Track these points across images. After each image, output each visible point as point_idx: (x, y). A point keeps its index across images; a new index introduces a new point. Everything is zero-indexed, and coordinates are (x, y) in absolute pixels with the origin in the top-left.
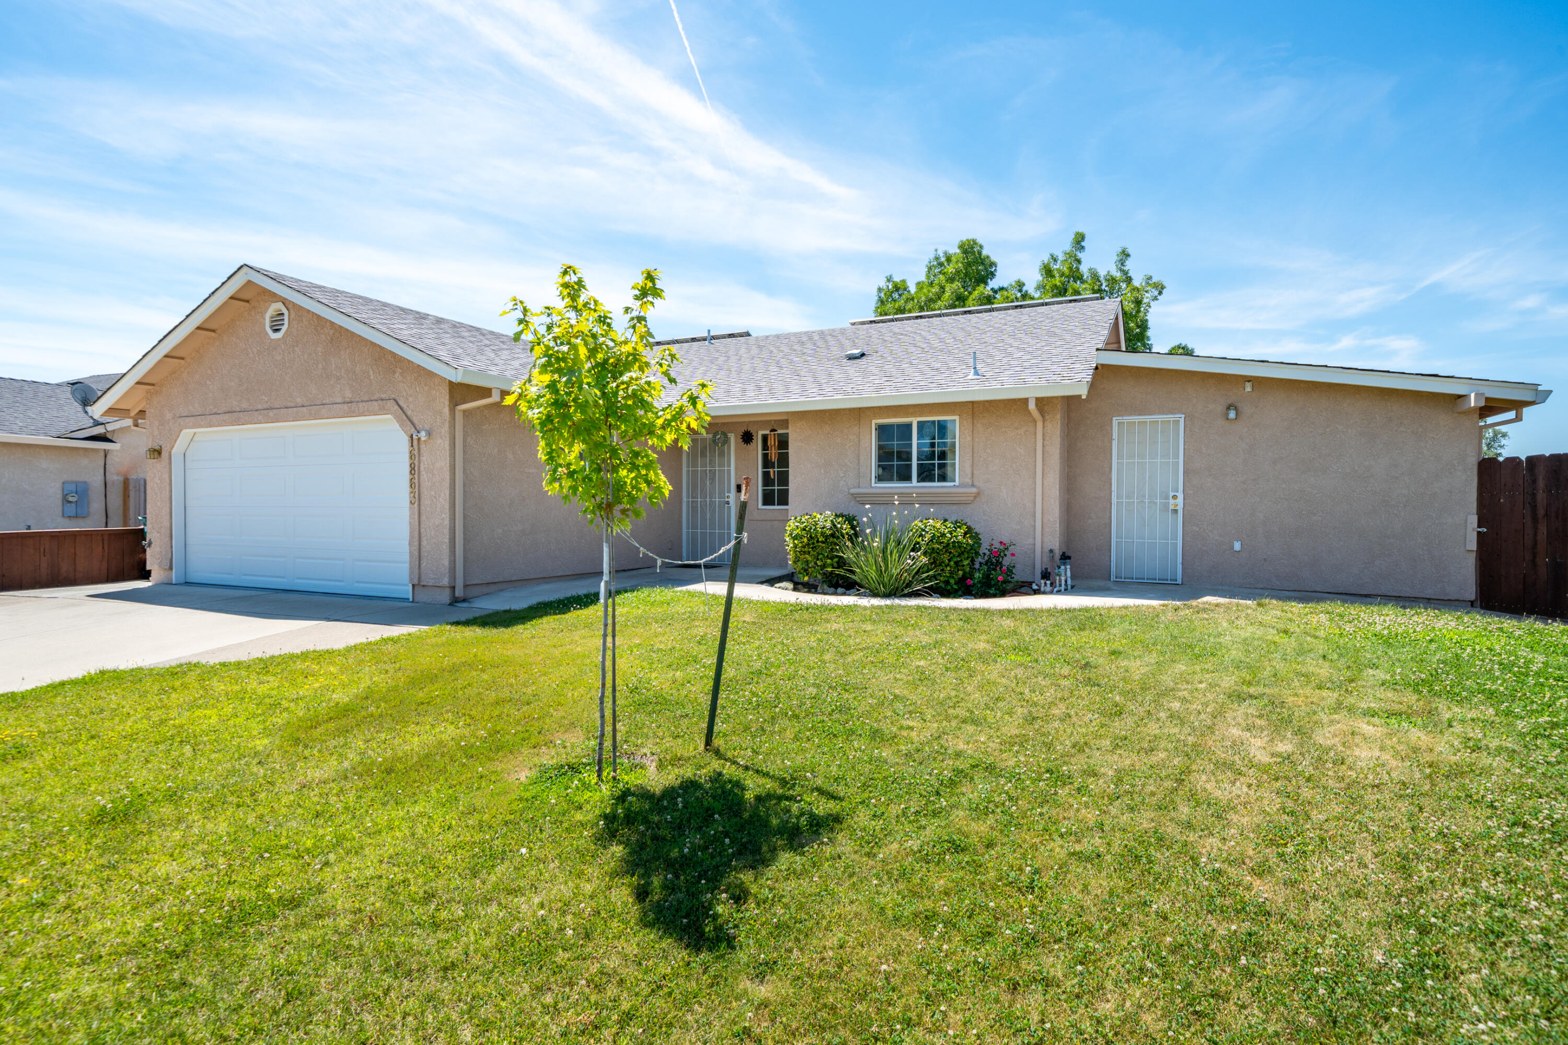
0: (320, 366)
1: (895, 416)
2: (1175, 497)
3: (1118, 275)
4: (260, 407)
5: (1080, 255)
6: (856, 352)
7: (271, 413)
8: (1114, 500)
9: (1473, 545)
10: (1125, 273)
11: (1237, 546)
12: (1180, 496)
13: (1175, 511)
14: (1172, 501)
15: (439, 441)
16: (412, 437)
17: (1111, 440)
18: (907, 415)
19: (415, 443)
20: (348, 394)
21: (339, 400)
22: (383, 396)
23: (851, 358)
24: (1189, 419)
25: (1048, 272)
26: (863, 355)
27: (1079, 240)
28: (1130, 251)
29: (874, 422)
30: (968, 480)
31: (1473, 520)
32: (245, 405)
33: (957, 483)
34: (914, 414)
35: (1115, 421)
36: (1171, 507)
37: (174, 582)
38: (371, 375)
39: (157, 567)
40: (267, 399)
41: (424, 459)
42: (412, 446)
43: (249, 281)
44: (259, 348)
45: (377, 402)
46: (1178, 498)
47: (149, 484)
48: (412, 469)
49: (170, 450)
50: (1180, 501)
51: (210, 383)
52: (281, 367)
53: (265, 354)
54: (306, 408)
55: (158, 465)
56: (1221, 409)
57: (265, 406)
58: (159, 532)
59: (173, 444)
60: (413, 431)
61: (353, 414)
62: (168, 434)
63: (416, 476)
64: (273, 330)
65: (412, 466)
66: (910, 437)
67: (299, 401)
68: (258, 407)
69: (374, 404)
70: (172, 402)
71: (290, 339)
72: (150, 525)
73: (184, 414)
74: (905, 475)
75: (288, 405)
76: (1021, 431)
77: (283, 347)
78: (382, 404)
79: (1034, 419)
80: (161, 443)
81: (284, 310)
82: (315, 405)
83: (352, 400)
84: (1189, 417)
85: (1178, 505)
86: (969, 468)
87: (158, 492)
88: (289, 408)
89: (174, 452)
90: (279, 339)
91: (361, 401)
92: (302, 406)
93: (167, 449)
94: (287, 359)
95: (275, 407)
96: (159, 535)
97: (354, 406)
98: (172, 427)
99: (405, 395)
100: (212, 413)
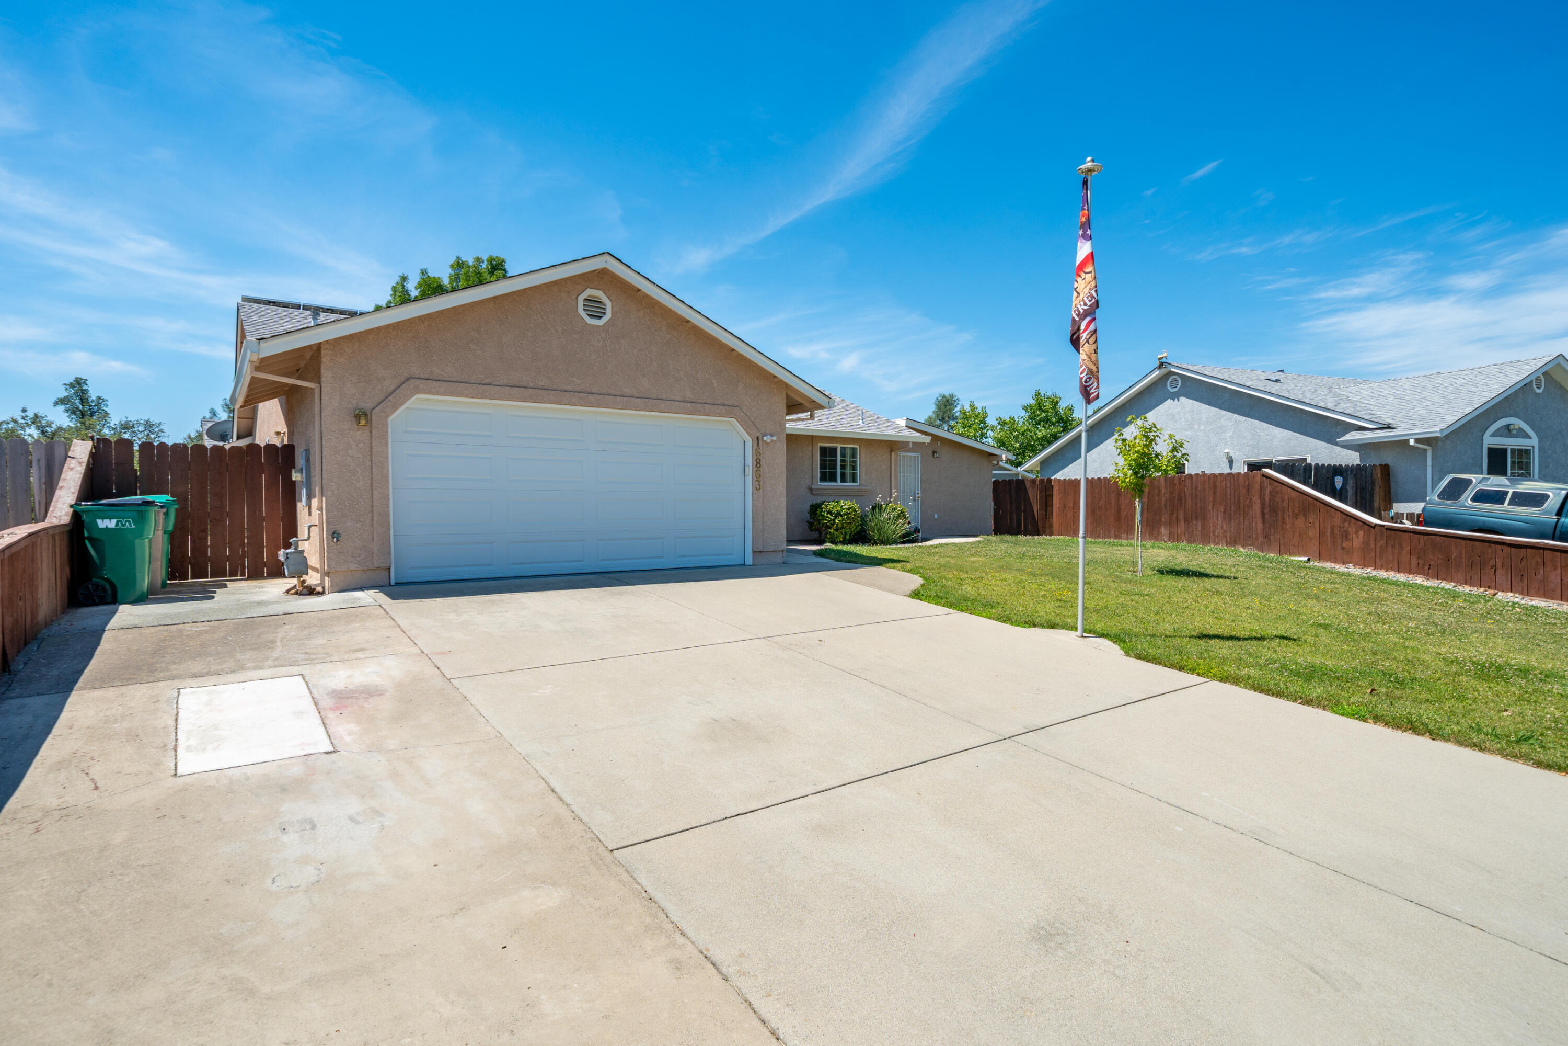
0: (655, 364)
1: (831, 443)
4: (569, 388)
7: (591, 398)
9: (992, 514)
11: (936, 516)
12: (921, 492)
13: (917, 500)
14: (917, 495)
15: (779, 444)
16: (758, 438)
18: (837, 443)
19: (761, 443)
20: (689, 395)
21: (680, 396)
22: (727, 403)
29: (820, 444)
30: (864, 483)
32: (542, 382)
34: (840, 443)
37: (393, 583)
38: (714, 381)
39: (353, 567)
40: (579, 382)
41: (766, 456)
42: (758, 446)
43: (605, 269)
44: (565, 328)
45: (723, 407)
46: (918, 493)
47: (333, 457)
48: (757, 463)
49: (387, 416)
50: (920, 495)
51: (477, 348)
52: (601, 354)
53: (576, 336)
54: (638, 399)
55: (361, 435)
56: (931, 453)
57: (576, 389)
58: (360, 521)
59: (395, 407)
60: (759, 434)
61: (698, 413)
62: (382, 396)
63: (761, 469)
64: (588, 315)
65: (758, 461)
66: (836, 456)
67: (627, 391)
68: (566, 388)
69: (720, 407)
70: (391, 357)
71: (613, 330)
72: (335, 513)
73: (422, 376)
74: (833, 478)
75: (613, 392)
76: (884, 457)
77: (603, 334)
78: (729, 409)
79: (891, 451)
80: (367, 405)
81: (605, 299)
82: (650, 398)
83: (693, 400)
84: (922, 456)
85: (918, 497)
86: (864, 476)
87: (358, 469)
88: (616, 396)
89: (390, 419)
90: (597, 326)
91: (705, 403)
92: (632, 397)
93: (383, 414)
94: (608, 348)
95: (593, 392)
96: (359, 525)
97: (699, 406)
98: (393, 387)
99: (748, 405)
100: (483, 382)
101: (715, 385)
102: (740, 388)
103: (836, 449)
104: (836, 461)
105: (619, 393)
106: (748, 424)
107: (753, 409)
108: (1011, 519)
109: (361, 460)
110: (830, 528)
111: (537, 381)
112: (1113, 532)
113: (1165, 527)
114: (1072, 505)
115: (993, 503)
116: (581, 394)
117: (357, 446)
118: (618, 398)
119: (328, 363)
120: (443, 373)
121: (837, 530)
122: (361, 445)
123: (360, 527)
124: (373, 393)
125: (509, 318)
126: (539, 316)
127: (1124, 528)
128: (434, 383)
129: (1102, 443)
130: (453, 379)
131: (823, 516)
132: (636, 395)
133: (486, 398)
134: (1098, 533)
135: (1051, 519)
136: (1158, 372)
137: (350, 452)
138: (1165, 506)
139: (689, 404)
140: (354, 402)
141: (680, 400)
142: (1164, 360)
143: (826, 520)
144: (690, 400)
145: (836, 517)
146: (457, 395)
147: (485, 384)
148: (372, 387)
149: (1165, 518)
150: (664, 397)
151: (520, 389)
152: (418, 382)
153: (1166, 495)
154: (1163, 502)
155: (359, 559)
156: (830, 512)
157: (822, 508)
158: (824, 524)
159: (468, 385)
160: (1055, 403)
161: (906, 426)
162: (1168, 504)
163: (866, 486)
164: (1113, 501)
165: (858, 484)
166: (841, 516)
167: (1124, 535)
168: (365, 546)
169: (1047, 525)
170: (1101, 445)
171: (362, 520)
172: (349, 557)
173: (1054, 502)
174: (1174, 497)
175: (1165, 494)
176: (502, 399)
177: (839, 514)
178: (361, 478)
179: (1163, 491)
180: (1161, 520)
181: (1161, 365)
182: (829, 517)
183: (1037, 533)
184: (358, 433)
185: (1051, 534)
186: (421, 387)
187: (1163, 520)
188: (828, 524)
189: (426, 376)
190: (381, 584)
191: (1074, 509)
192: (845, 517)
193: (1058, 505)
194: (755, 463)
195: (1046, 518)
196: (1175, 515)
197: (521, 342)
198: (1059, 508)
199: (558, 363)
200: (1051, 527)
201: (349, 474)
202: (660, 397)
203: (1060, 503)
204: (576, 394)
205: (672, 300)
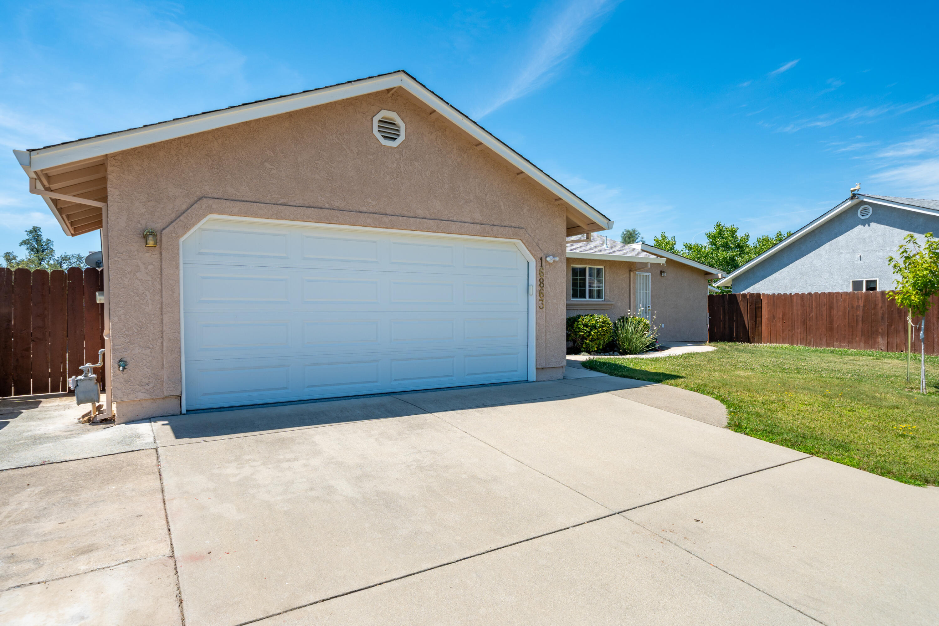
0: (446, 186)
1: (581, 264)
4: (364, 209)
7: (385, 219)
11: (663, 326)
16: (541, 259)
18: (586, 264)
19: (543, 264)
20: (478, 217)
22: (513, 224)
29: (572, 265)
30: (608, 298)
32: (337, 203)
34: (589, 264)
37: (184, 411)
38: (501, 204)
39: (141, 396)
40: (374, 203)
41: (548, 276)
42: (542, 266)
43: (400, 88)
44: (360, 149)
45: (510, 228)
46: (649, 307)
47: (120, 280)
48: (541, 283)
49: (178, 237)
50: (650, 308)
51: (272, 167)
52: (395, 175)
53: (371, 157)
54: (431, 221)
55: (151, 257)
56: (659, 272)
57: (371, 210)
58: (149, 347)
59: (187, 228)
60: (542, 255)
61: (487, 234)
62: (173, 216)
63: (544, 288)
64: (383, 136)
65: (541, 280)
66: (585, 276)
67: (420, 212)
68: (361, 209)
69: (507, 229)
70: (183, 175)
71: (407, 152)
72: (122, 339)
73: (215, 195)
74: (583, 295)
75: (406, 213)
76: (624, 276)
77: (397, 156)
78: (514, 230)
79: (630, 271)
80: (158, 225)
81: (398, 120)
82: (441, 220)
83: (482, 222)
84: (652, 274)
85: (649, 310)
86: (608, 292)
87: (147, 293)
88: (409, 217)
89: (182, 239)
90: (391, 147)
91: (493, 225)
92: (425, 218)
93: (173, 235)
94: (402, 169)
95: (388, 213)
96: (148, 351)
97: (487, 227)
98: (184, 207)
99: (532, 226)
100: (278, 203)
101: (503, 207)
102: (525, 211)
103: (585, 270)
104: (585, 280)
105: (412, 215)
106: (532, 246)
107: (537, 231)
108: (725, 328)
109: (150, 283)
110: (586, 339)
111: (332, 202)
112: (825, 340)
113: (882, 337)
114: (781, 316)
115: (708, 314)
116: (376, 216)
117: (146, 268)
118: (411, 219)
119: (114, 180)
120: (237, 193)
121: (592, 341)
122: (150, 267)
123: (149, 354)
124: (163, 213)
125: (305, 137)
126: (334, 136)
127: (837, 337)
128: (228, 203)
129: (792, 263)
130: (248, 199)
131: (579, 328)
132: (429, 216)
133: (282, 218)
134: (808, 341)
135: (760, 328)
136: (850, 202)
137: (138, 274)
138: (883, 318)
139: (478, 226)
140: (143, 222)
141: (469, 221)
142: (856, 192)
143: (582, 332)
144: (478, 221)
145: (591, 330)
146: (251, 216)
147: (280, 204)
148: (162, 206)
149: (882, 329)
150: (455, 219)
151: (316, 210)
152: (211, 202)
153: (884, 309)
154: (880, 315)
155: (147, 387)
156: (586, 325)
157: (579, 322)
158: (580, 335)
159: (262, 205)
160: (733, 232)
161: (641, 250)
162: (886, 316)
163: (610, 301)
164: (825, 314)
165: (603, 299)
166: (596, 329)
167: (836, 344)
168: (154, 374)
169: (757, 333)
170: (791, 265)
171: (151, 346)
172: (137, 386)
173: (763, 313)
174: (892, 311)
175: (882, 307)
176: (297, 220)
177: (594, 327)
178: (149, 301)
179: (880, 305)
180: (877, 331)
181: (854, 196)
182: (585, 330)
183: (748, 339)
184: (147, 255)
185: (760, 341)
186: (214, 206)
187: (880, 330)
188: (585, 335)
189: (220, 196)
190: (172, 413)
191: (783, 320)
192: (600, 329)
193: (766, 316)
194: (539, 283)
195: (756, 327)
196: (893, 327)
197: (316, 162)
198: (768, 319)
199: (353, 184)
200: (760, 334)
201: (137, 298)
202: (452, 218)
203: (768, 314)
204: (372, 215)
205: (465, 121)
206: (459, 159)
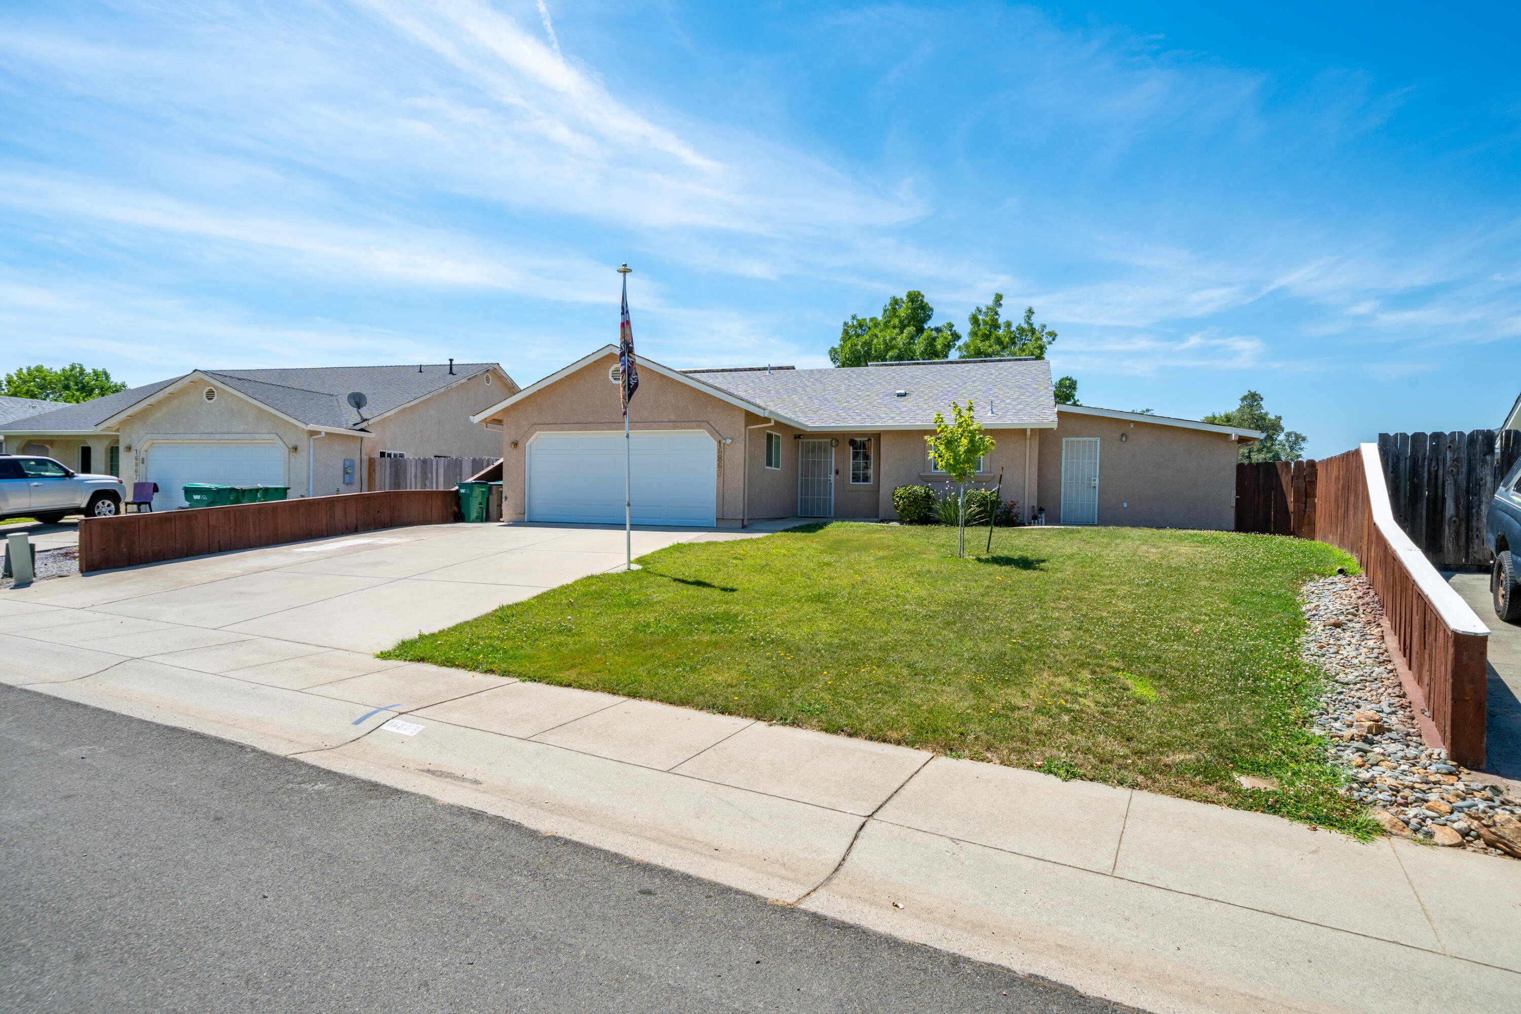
2: (1095, 480)
3: (1025, 326)
4: (603, 421)
5: (999, 310)
6: (903, 392)
7: (613, 425)
8: (1063, 481)
9: (1234, 505)
10: (1031, 325)
11: (1125, 505)
12: (1097, 479)
13: (1094, 487)
14: (1093, 482)
15: (738, 444)
16: (720, 442)
17: (1061, 450)
19: (722, 445)
20: (672, 417)
21: (666, 420)
22: (698, 420)
23: (899, 395)
24: (1102, 440)
25: (975, 320)
26: (905, 395)
27: (999, 298)
28: (1034, 310)
30: (988, 469)
31: (1234, 492)
32: (590, 420)
33: (981, 471)
35: (1064, 440)
36: (1093, 485)
37: (526, 520)
38: (690, 406)
39: (511, 512)
40: (608, 417)
41: (727, 453)
42: (720, 446)
43: (611, 353)
44: (602, 389)
47: (506, 463)
49: (525, 444)
51: (559, 405)
53: (608, 392)
55: (515, 452)
56: (1116, 437)
57: (607, 421)
59: (528, 439)
60: (721, 437)
61: (678, 428)
62: (523, 434)
63: (722, 462)
64: (614, 379)
65: (721, 457)
69: (694, 423)
70: (527, 416)
72: (506, 488)
73: (538, 423)
78: (698, 423)
79: (1026, 438)
80: (517, 439)
83: (675, 421)
87: (514, 468)
89: (527, 444)
90: (619, 384)
91: (686, 422)
93: (524, 442)
95: (615, 422)
96: (514, 493)
97: (677, 424)
98: (525, 431)
99: (714, 421)
101: (691, 409)
102: (708, 409)
106: (713, 432)
107: (718, 424)
109: (515, 464)
111: (587, 420)
117: (514, 457)
119: (505, 422)
120: (546, 421)
122: (518, 459)
124: (520, 433)
125: (576, 387)
126: (589, 383)
128: (543, 426)
130: (550, 423)
133: (564, 431)
137: (512, 460)
139: (671, 424)
140: (514, 438)
146: (552, 431)
147: (564, 424)
148: (519, 430)
150: (656, 420)
152: (537, 426)
155: (513, 508)
159: (557, 425)
168: (515, 502)
171: (515, 491)
172: (510, 507)
176: (571, 431)
178: (515, 471)
186: (538, 428)
189: (540, 422)
190: (522, 520)
194: (719, 458)
197: (580, 400)
199: (598, 408)
201: (511, 470)
202: (654, 421)
205: (648, 362)
206: (660, 383)
